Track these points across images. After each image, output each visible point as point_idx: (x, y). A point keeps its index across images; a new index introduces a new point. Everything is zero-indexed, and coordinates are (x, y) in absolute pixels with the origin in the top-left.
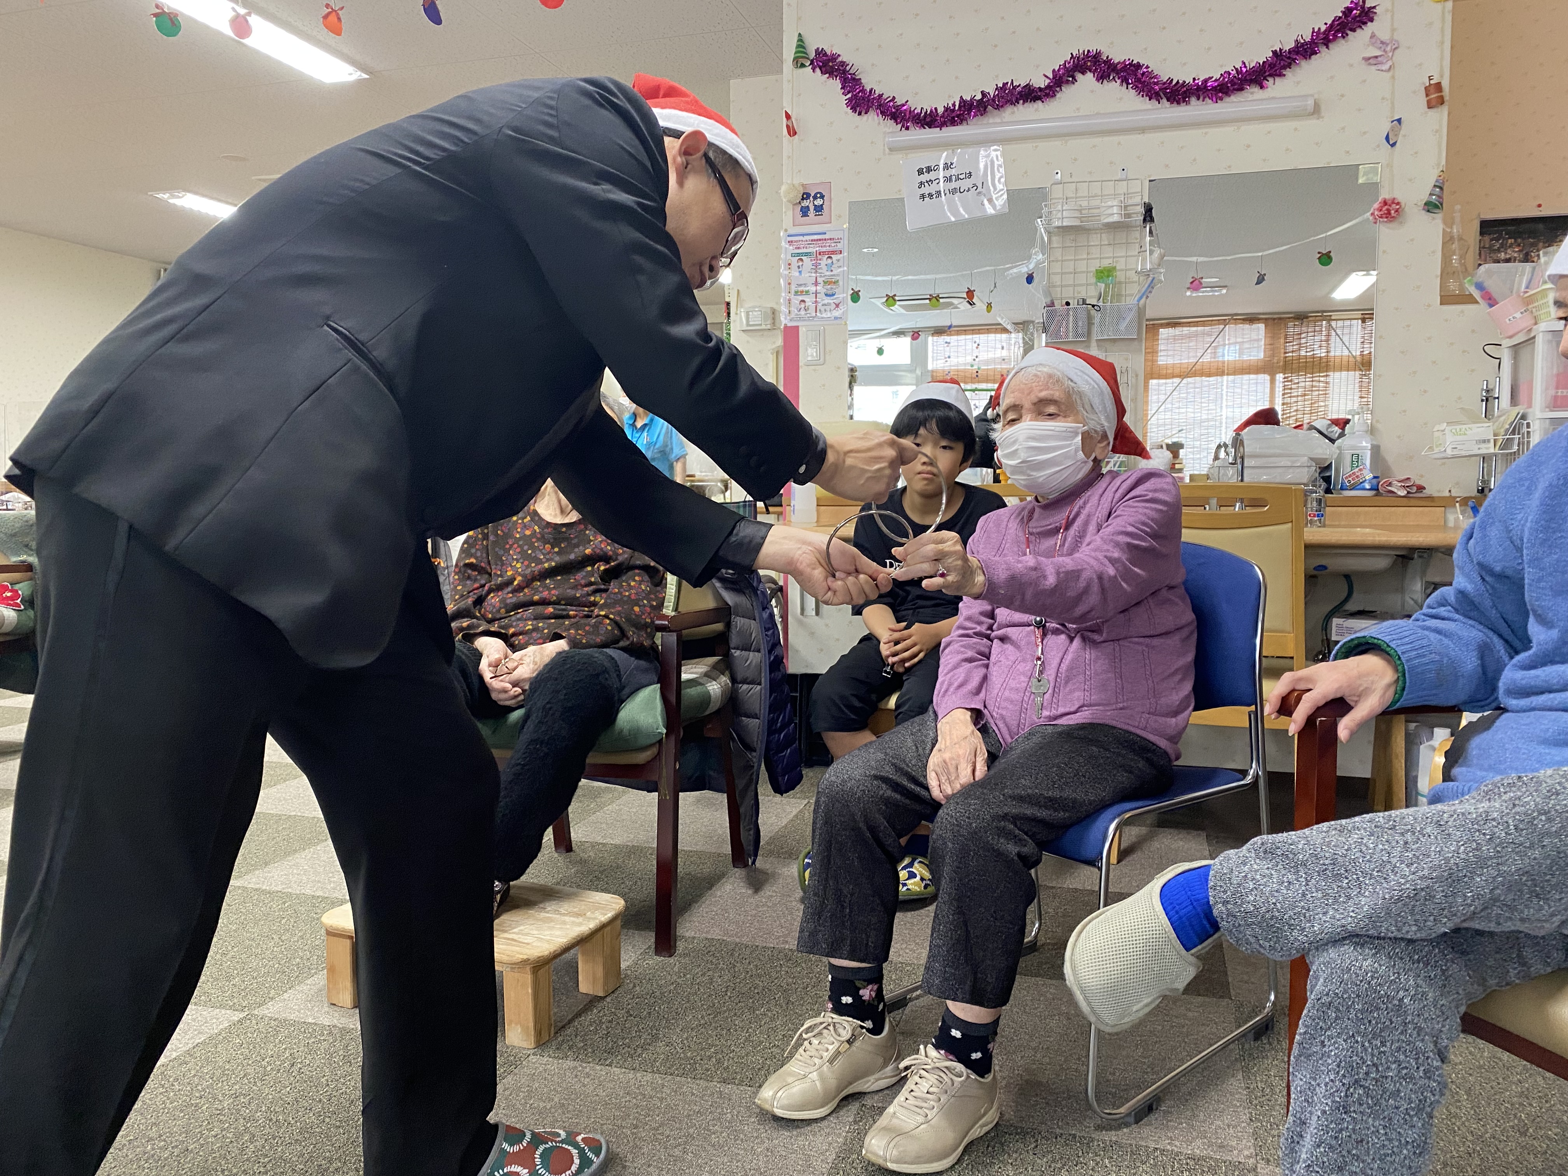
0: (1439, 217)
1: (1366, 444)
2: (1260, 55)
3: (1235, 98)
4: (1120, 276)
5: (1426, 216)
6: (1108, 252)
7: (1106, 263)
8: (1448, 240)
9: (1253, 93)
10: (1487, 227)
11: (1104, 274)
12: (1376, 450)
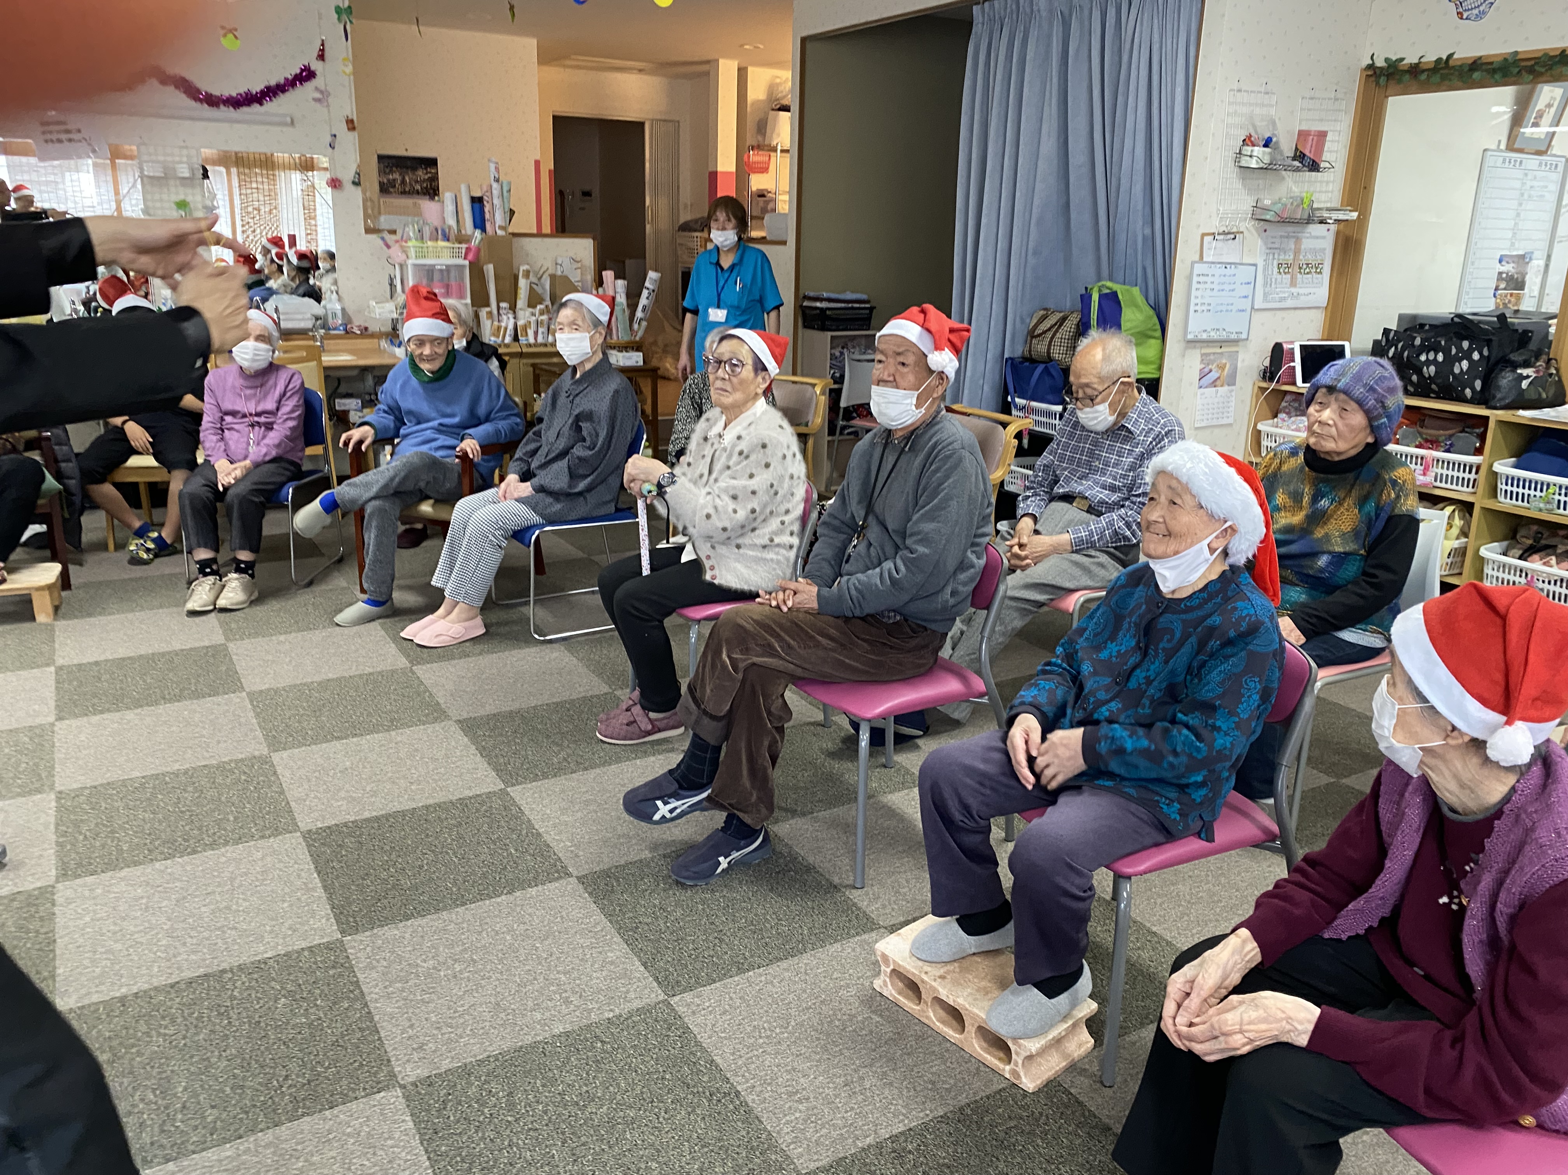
0: (359, 189)
1: (338, 307)
2: (257, 87)
3: (245, 109)
4: (192, 206)
5: (353, 188)
6: (181, 190)
7: (181, 197)
8: (365, 201)
9: (256, 107)
10: (381, 158)
11: (182, 205)
12: (343, 310)
